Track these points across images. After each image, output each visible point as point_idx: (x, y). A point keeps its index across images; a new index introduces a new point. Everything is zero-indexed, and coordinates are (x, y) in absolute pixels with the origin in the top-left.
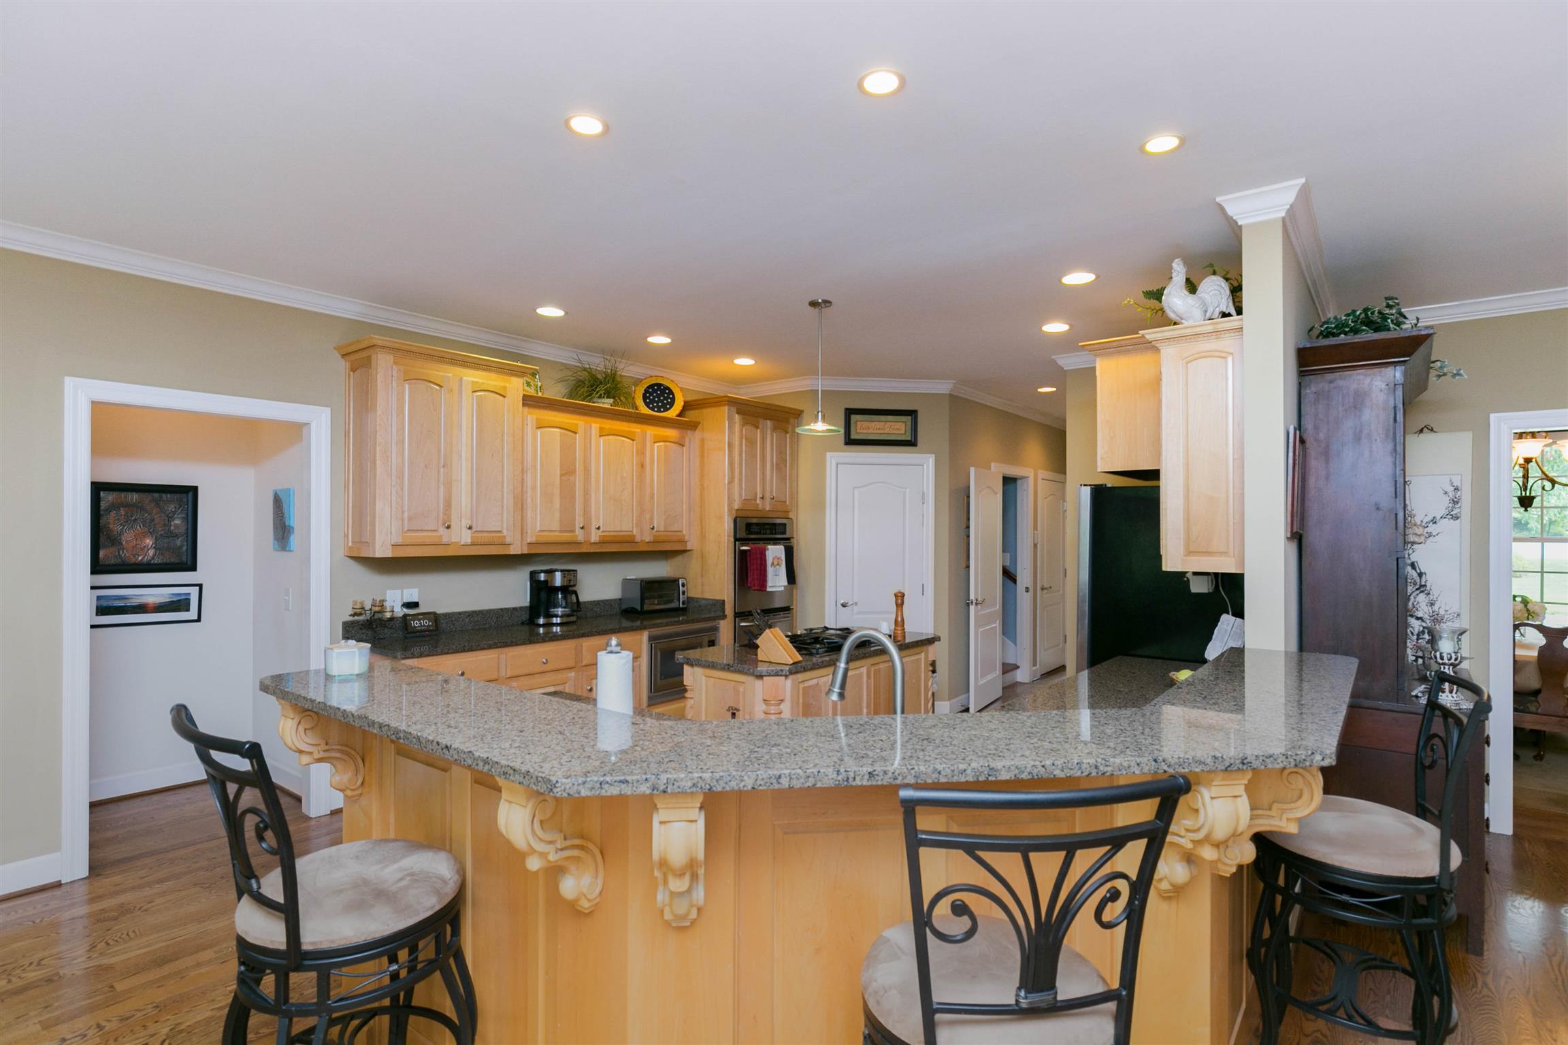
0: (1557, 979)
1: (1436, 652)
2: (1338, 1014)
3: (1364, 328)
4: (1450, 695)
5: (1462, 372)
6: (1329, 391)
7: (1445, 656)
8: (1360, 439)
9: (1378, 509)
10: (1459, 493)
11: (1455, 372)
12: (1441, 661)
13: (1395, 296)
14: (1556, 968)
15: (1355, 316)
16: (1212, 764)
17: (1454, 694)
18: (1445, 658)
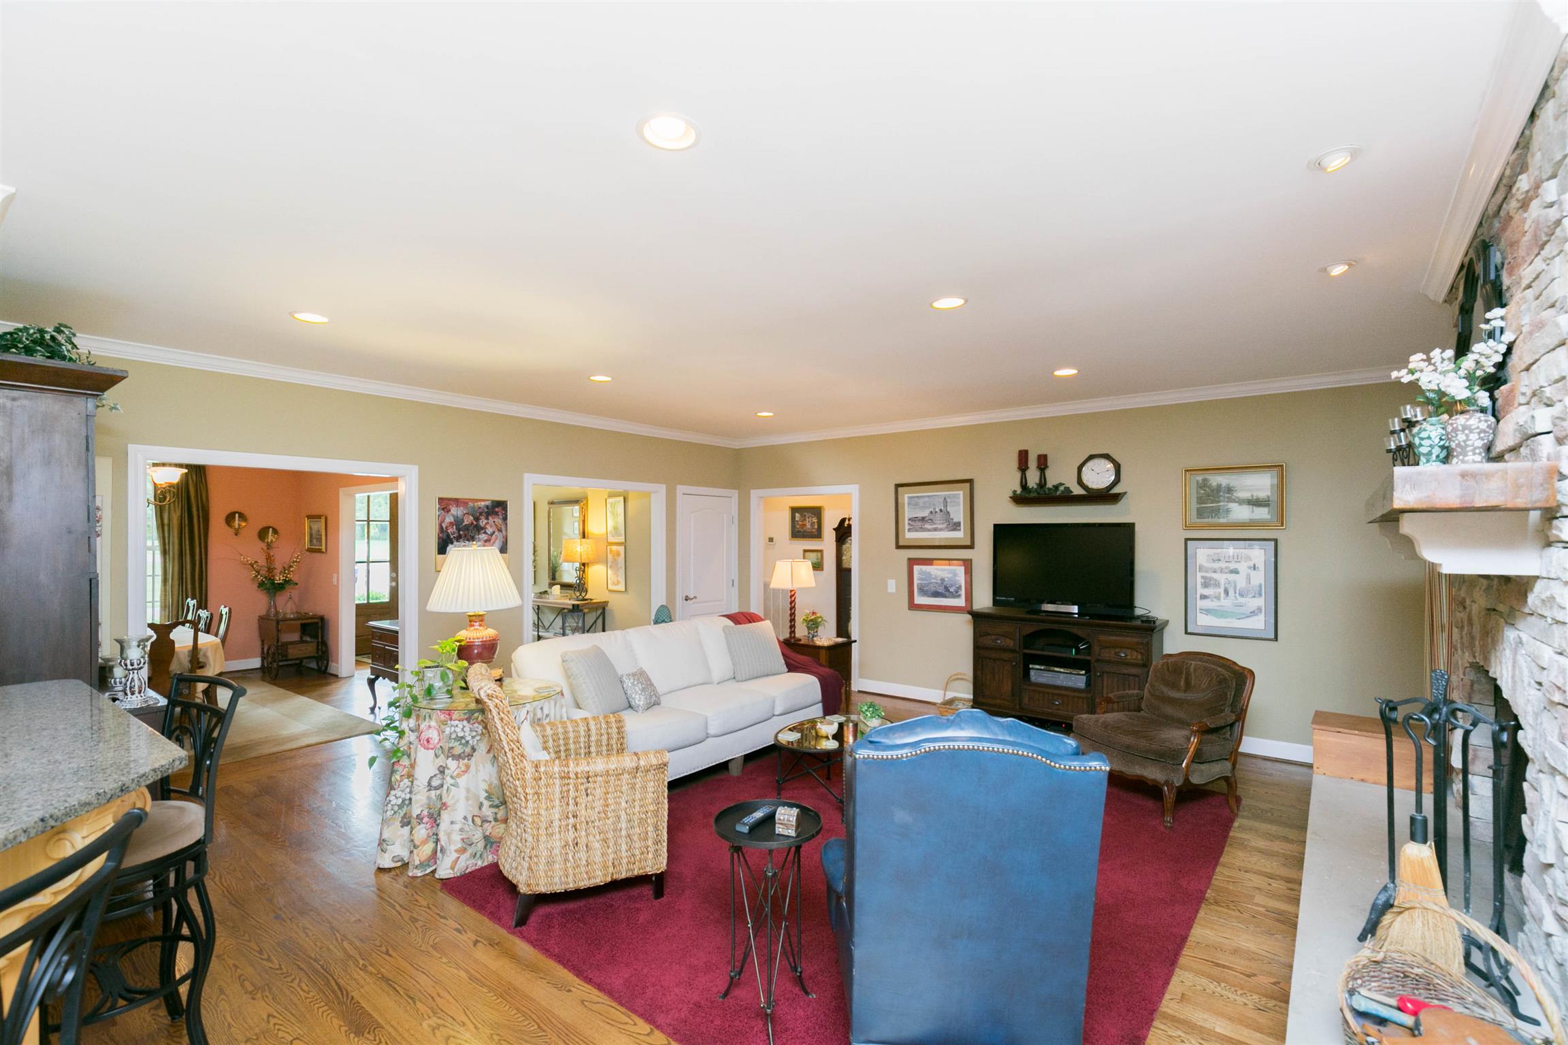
0: (223, 891)
1: (125, 660)
2: (119, 1005)
3: (39, 348)
4: (139, 696)
5: (118, 406)
6: (11, 409)
7: (135, 662)
8: (49, 463)
9: (70, 532)
10: (100, 512)
11: (112, 405)
12: (131, 668)
13: (69, 325)
14: (219, 885)
15: (28, 333)
16: (96, 801)
17: (142, 694)
18: (135, 664)
